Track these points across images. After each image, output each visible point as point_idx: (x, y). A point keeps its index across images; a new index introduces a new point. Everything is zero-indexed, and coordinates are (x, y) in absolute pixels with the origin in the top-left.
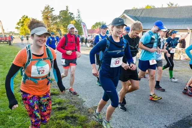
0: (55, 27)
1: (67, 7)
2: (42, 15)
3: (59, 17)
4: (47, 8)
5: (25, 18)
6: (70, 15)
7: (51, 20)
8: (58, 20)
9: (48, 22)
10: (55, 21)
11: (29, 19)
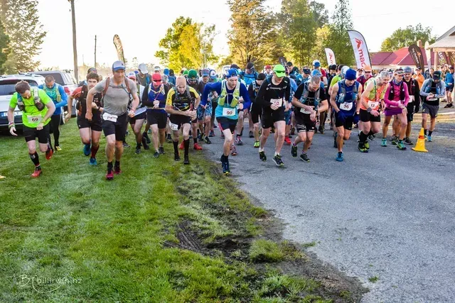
0: (269, 47)
2: (232, 13)
3: (282, 17)
5: (184, 25)
6: (315, 12)
7: (257, 27)
8: (278, 28)
9: (249, 36)
10: (269, 31)
11: (194, 29)
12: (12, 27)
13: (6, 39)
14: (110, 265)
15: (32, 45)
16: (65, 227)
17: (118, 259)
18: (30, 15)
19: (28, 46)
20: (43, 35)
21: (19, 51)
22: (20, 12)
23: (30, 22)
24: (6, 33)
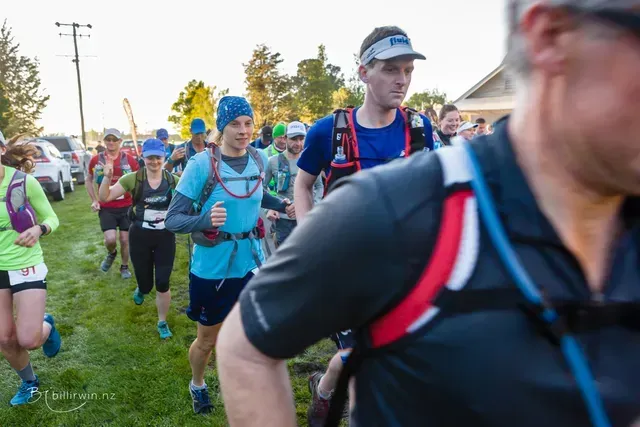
0: (285, 111)
1: (322, 48)
2: (246, 75)
3: (297, 81)
4: (260, 54)
5: (197, 88)
6: (331, 74)
7: (273, 90)
8: (294, 91)
9: (264, 99)
10: (284, 95)
11: (208, 92)
12: (12, 90)
13: (7, 102)
14: (126, 331)
15: (34, 109)
16: (77, 296)
17: (133, 325)
18: (32, 77)
19: (31, 110)
20: (46, 99)
21: (22, 116)
22: (20, 74)
23: (32, 84)
24: (6, 96)
